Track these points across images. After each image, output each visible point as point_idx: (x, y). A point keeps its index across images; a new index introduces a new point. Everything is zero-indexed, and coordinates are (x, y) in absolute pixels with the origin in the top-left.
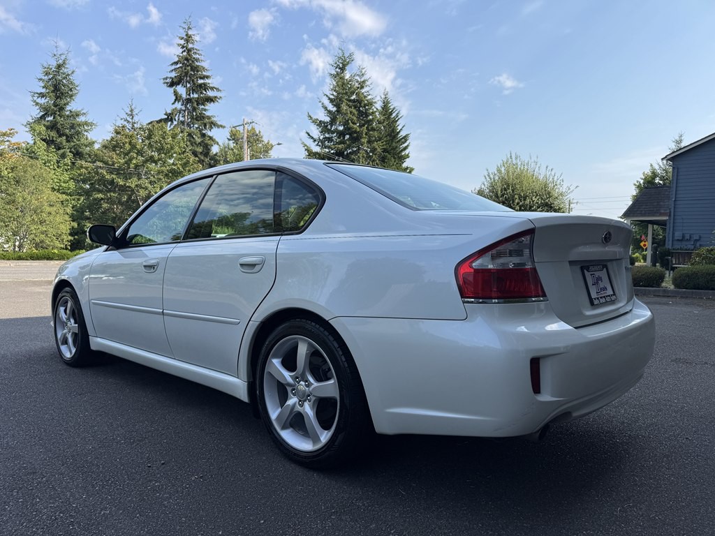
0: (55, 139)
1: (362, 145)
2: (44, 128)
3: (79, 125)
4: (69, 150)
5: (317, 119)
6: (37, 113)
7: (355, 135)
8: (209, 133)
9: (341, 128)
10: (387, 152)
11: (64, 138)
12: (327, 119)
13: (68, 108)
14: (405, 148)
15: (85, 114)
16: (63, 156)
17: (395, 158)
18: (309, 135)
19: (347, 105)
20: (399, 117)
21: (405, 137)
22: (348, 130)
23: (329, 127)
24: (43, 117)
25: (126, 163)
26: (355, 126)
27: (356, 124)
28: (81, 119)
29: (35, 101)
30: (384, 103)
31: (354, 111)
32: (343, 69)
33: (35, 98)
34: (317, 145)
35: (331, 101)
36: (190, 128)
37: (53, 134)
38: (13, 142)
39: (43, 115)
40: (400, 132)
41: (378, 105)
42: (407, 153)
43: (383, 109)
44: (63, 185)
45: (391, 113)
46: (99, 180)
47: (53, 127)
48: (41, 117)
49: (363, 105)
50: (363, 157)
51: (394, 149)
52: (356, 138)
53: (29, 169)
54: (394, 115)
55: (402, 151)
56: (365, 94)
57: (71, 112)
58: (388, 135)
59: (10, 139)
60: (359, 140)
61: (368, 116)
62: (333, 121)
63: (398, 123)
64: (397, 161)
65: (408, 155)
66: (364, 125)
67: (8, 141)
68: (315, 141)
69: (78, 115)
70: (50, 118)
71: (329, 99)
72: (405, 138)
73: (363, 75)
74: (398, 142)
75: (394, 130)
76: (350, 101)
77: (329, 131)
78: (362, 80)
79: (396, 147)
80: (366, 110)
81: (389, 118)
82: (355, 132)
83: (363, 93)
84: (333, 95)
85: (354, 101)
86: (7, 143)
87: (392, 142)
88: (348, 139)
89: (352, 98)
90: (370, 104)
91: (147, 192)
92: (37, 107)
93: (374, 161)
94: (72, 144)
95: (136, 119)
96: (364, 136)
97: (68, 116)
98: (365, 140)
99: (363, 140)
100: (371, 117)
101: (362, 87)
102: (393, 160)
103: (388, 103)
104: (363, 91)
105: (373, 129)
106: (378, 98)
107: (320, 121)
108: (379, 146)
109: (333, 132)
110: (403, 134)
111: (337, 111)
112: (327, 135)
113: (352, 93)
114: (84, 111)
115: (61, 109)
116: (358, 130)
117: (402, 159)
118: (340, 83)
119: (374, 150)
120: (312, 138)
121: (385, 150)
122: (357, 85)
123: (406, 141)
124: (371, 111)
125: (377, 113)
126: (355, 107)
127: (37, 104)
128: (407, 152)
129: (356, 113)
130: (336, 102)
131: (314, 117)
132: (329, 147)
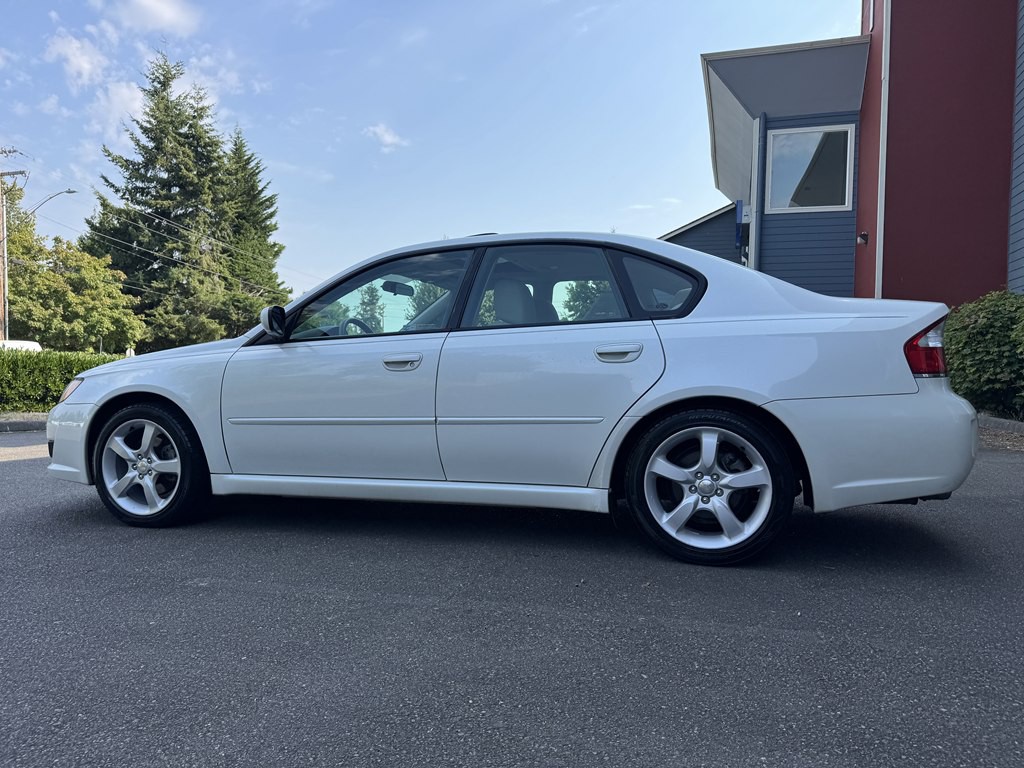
1: (204, 204)
5: (121, 157)
7: (191, 188)
9: (165, 175)
10: (244, 218)
12: (139, 159)
14: (271, 215)
17: (256, 229)
18: (107, 181)
19: (175, 139)
20: (261, 168)
21: (271, 198)
22: (177, 178)
23: (142, 171)
26: (191, 175)
27: (191, 171)
30: (236, 145)
31: (188, 151)
32: (165, 84)
34: (122, 198)
35: (145, 130)
40: (262, 190)
41: (228, 148)
42: (273, 223)
43: (235, 154)
45: (248, 161)
49: (202, 144)
50: (205, 223)
51: (255, 214)
52: (191, 192)
54: (252, 164)
55: (266, 218)
56: (206, 128)
58: (244, 193)
60: (198, 196)
61: (212, 161)
62: (150, 162)
63: (260, 177)
64: (259, 234)
65: (275, 225)
66: (205, 174)
68: (117, 191)
71: (142, 127)
72: (271, 201)
73: (201, 98)
74: (262, 204)
75: (253, 187)
76: (180, 134)
77: (143, 178)
78: (200, 106)
79: (258, 213)
80: (209, 152)
81: (244, 168)
82: (191, 184)
83: (202, 127)
84: (149, 122)
85: (186, 136)
87: (251, 203)
88: (179, 193)
89: (182, 131)
90: (214, 144)
93: (223, 229)
96: (207, 191)
98: (207, 197)
99: (204, 197)
100: (215, 164)
101: (201, 117)
102: (253, 231)
103: (242, 146)
104: (201, 123)
105: (221, 182)
106: (227, 137)
107: (126, 161)
108: (231, 209)
109: (150, 180)
110: (266, 194)
111: (157, 148)
112: (139, 184)
113: (183, 123)
116: (196, 181)
117: (267, 231)
118: (161, 106)
119: (222, 214)
120: (113, 186)
121: (240, 216)
122: (190, 112)
123: (272, 205)
124: (216, 155)
125: (225, 160)
126: (190, 145)
128: (273, 221)
129: (192, 154)
130: (156, 133)
131: (116, 152)
132: (145, 203)
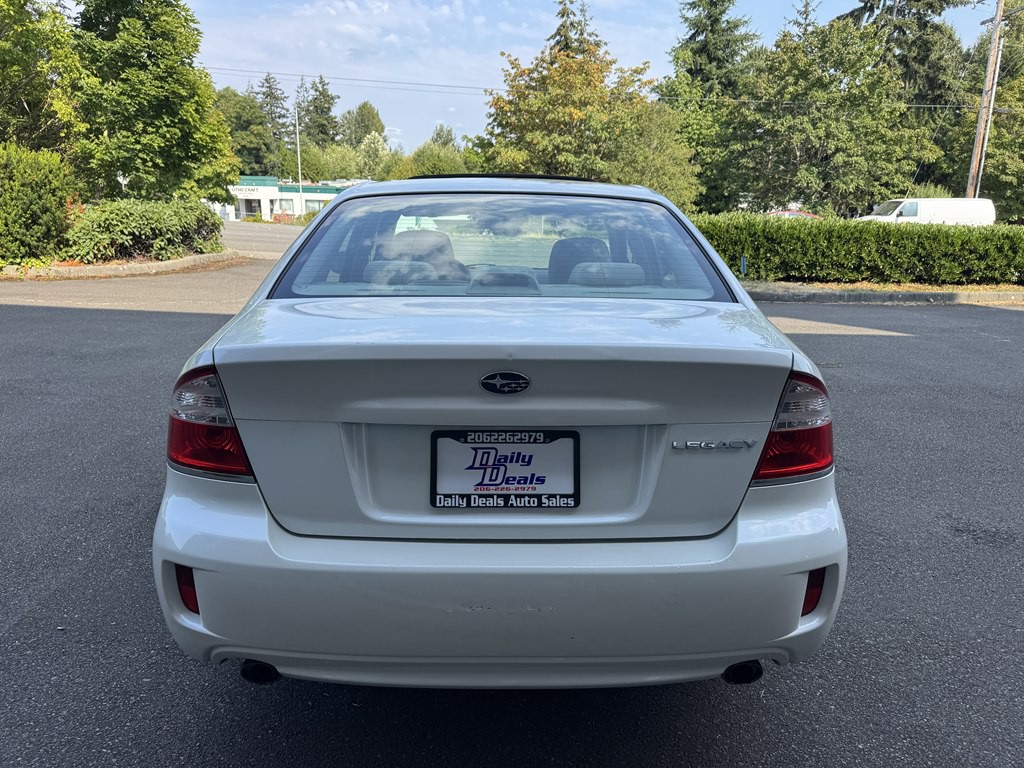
0: (703, 67)
2: (690, 53)
3: (735, 42)
4: (717, 82)
6: (685, 32)
8: (936, 20)
11: (715, 64)
13: (725, 18)
15: (746, 22)
16: (710, 90)
24: (693, 37)
25: (779, 92)
28: (742, 31)
29: (683, 17)
33: (684, 12)
36: (904, 16)
37: (702, 60)
38: (644, 80)
39: (694, 35)
44: (704, 131)
46: (741, 123)
47: (703, 49)
48: (690, 38)
53: (655, 115)
57: (728, 22)
59: (640, 77)
67: (639, 80)
69: (736, 26)
70: (701, 38)
86: (638, 83)
91: (804, 136)
92: (687, 24)
94: (724, 71)
95: (811, 17)
97: (723, 30)
114: (746, 19)
115: (716, 21)
127: (686, 19)
